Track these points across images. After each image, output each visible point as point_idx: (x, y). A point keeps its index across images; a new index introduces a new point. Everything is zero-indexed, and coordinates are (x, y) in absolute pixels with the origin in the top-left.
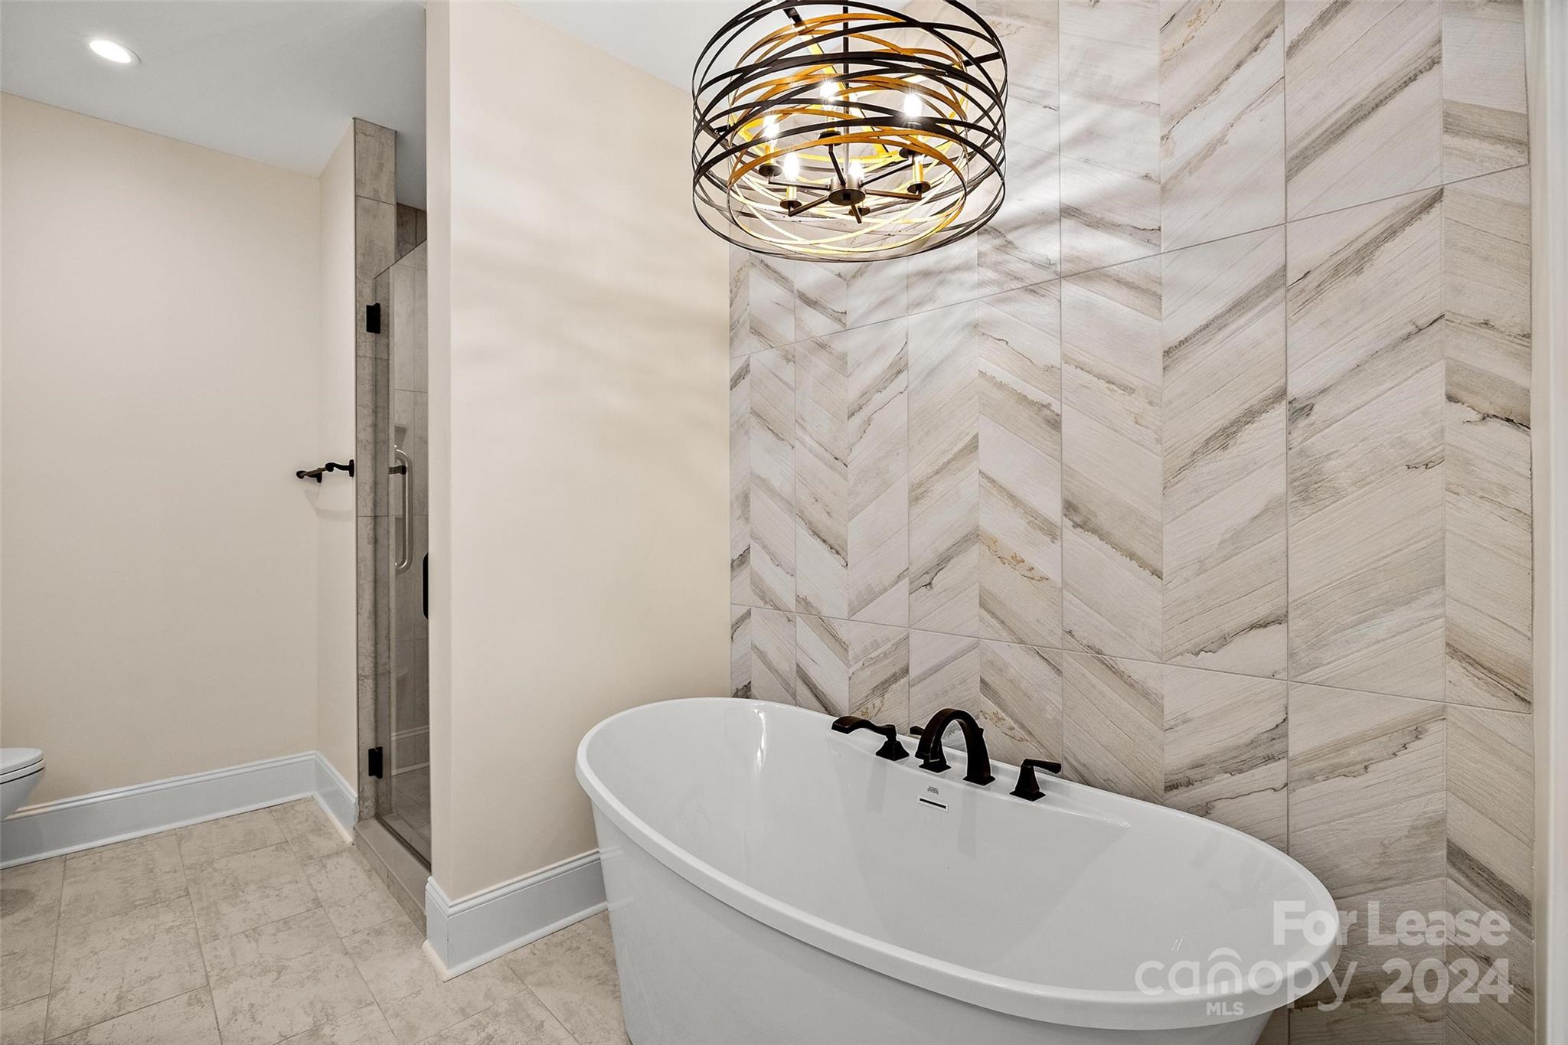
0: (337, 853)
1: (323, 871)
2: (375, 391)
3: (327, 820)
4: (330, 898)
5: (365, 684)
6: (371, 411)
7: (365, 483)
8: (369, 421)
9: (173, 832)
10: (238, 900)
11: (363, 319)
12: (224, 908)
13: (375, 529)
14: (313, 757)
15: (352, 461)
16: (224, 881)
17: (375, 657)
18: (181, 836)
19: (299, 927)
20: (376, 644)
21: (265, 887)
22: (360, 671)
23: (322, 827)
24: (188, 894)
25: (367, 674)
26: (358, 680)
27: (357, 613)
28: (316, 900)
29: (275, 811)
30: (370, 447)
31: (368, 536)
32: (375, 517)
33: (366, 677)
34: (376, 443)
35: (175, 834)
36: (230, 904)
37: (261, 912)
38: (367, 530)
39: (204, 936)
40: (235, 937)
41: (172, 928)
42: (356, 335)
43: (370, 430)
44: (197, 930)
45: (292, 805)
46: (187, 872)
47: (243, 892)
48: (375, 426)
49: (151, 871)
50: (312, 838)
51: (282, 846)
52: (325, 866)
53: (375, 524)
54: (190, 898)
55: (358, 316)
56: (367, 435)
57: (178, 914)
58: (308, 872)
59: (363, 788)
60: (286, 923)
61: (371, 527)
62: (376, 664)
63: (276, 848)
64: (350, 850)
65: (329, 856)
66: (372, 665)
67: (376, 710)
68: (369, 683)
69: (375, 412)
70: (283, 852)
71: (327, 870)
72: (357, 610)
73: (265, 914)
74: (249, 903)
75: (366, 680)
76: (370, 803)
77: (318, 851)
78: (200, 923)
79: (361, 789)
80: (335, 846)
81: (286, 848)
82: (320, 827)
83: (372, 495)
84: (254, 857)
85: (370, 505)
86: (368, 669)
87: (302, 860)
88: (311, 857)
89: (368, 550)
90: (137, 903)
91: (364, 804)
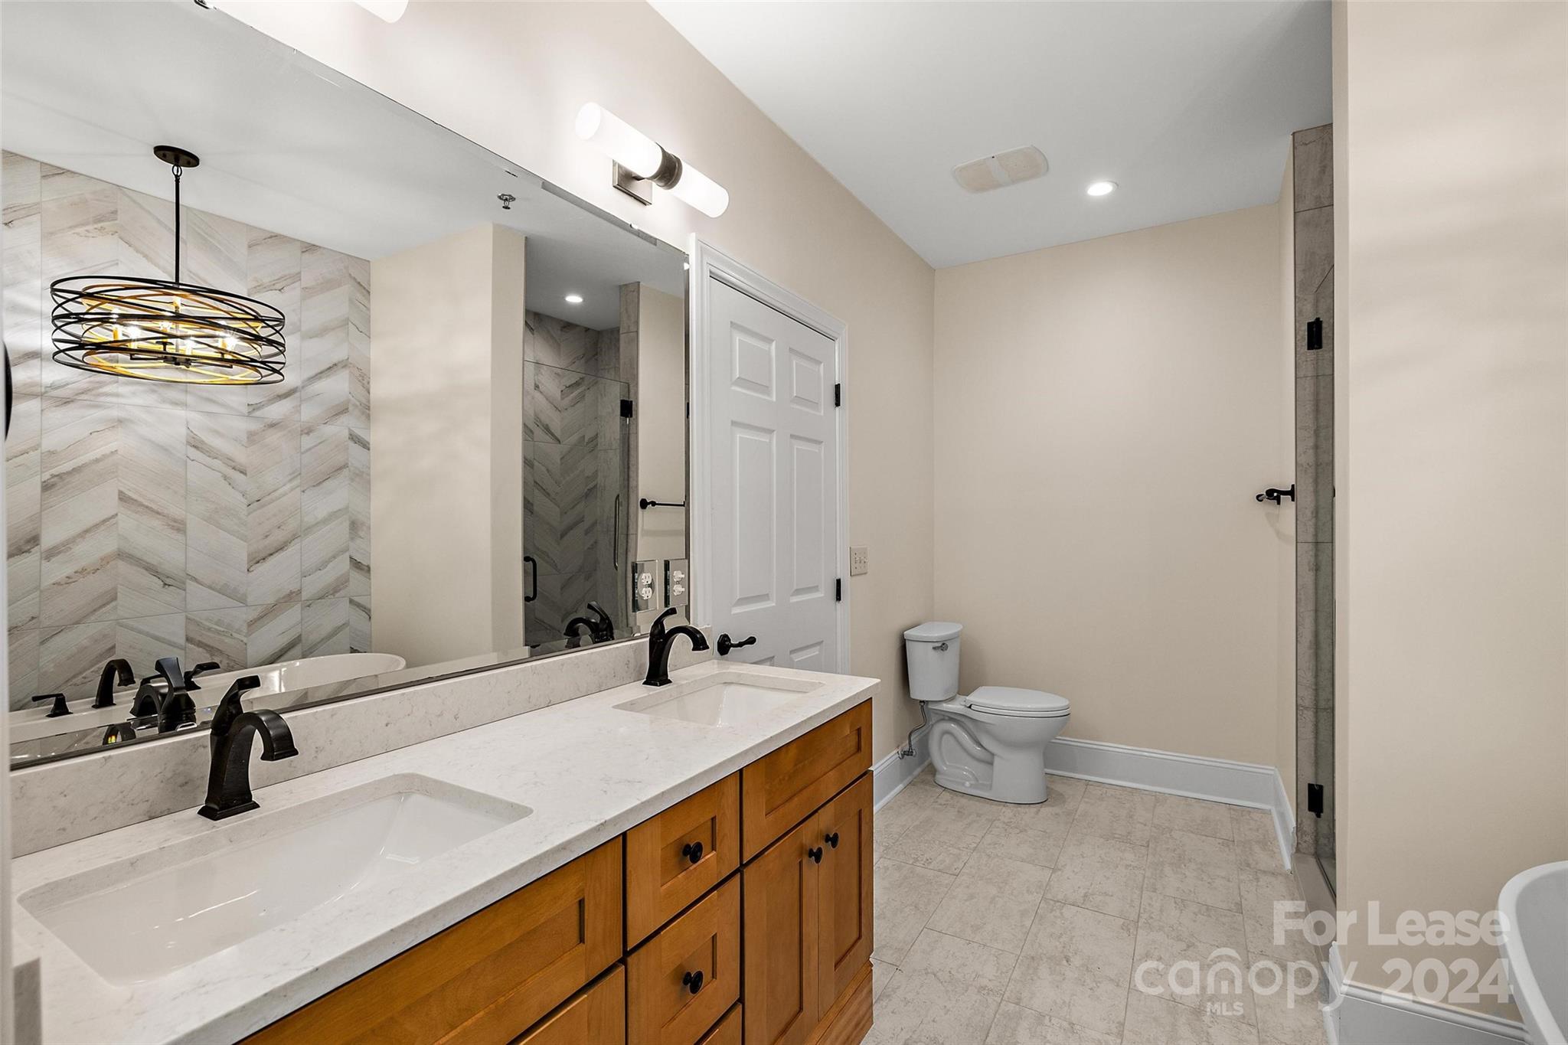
0: (1273, 874)
1: (1255, 883)
2: (1317, 410)
3: (1276, 838)
4: (1252, 910)
5: (1304, 716)
6: (1312, 432)
7: (1306, 508)
8: (1311, 442)
9: (1154, 794)
10: (1178, 870)
11: (1303, 337)
12: (1167, 870)
13: (1316, 556)
14: (1272, 772)
15: (1293, 486)
16: (1175, 850)
17: (1316, 690)
18: (1159, 799)
19: (1217, 919)
20: (1316, 676)
21: (1203, 871)
22: (1300, 702)
23: (1269, 843)
24: (1148, 846)
25: (1307, 705)
26: (1297, 709)
27: (1297, 641)
28: (1239, 905)
29: (1234, 810)
30: (1311, 471)
31: (1309, 562)
32: (1317, 543)
33: (1306, 708)
34: (1317, 465)
35: (1155, 796)
36: (1173, 870)
37: (1192, 890)
38: (1308, 557)
39: (1147, 884)
40: (1168, 898)
41: (1130, 865)
42: (1296, 356)
43: (1311, 452)
44: (1144, 877)
45: (1250, 810)
46: (1153, 829)
47: (1185, 866)
48: (1316, 447)
49: (1131, 817)
50: (1257, 848)
51: (1228, 843)
52: (1258, 880)
53: (1317, 550)
54: (1148, 850)
55: (1298, 336)
56: (1309, 458)
57: (1137, 858)
58: (1242, 877)
59: (1302, 821)
60: (1207, 910)
61: (1312, 553)
62: (1317, 695)
63: (1223, 843)
64: (1286, 876)
65: (1264, 872)
66: (1313, 698)
67: (1316, 745)
68: (1309, 715)
69: (1316, 433)
70: (1227, 849)
71: (1259, 884)
72: (1297, 638)
73: (1194, 892)
74: (1186, 877)
75: (1305, 712)
76: (1309, 839)
77: (1257, 864)
78: (1148, 874)
79: (1299, 820)
80: (1274, 865)
81: (1231, 846)
82: (1267, 842)
83: (1313, 520)
84: (1203, 842)
85: (1311, 530)
86: (1308, 701)
87: (1241, 864)
88: (1248, 865)
89: (1309, 578)
90: (1116, 836)
91: (1302, 837)
